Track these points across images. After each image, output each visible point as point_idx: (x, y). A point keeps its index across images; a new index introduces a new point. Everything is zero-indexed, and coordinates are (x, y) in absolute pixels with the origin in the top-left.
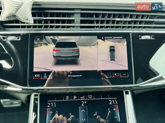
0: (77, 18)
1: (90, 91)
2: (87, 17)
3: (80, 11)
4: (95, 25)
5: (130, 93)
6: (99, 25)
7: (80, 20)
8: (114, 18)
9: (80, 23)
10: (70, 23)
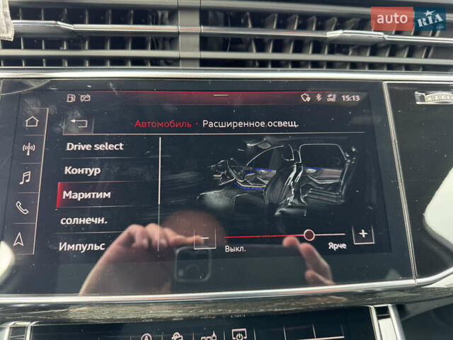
0: (187, 28)
1: (238, 311)
3: (196, 2)
4: (254, 55)
5: (392, 312)
6: (269, 55)
7: (197, 39)
8: (320, 32)
9: (198, 48)
10: (164, 48)
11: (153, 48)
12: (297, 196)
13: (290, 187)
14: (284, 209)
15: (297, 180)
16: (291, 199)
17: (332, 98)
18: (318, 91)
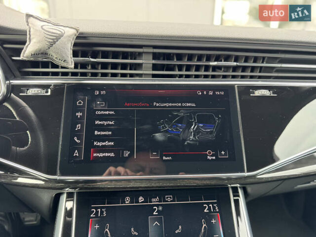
0: (147, 61)
1: (168, 184)
2: (164, 59)
3: (151, 50)
4: (177, 72)
6: (184, 73)
7: (151, 65)
8: (207, 62)
9: (151, 70)
10: (135, 70)
11: (130, 69)
12: (194, 136)
13: (191, 132)
14: (189, 142)
15: (195, 129)
16: (192, 137)
17: (211, 93)
18: (205, 90)
